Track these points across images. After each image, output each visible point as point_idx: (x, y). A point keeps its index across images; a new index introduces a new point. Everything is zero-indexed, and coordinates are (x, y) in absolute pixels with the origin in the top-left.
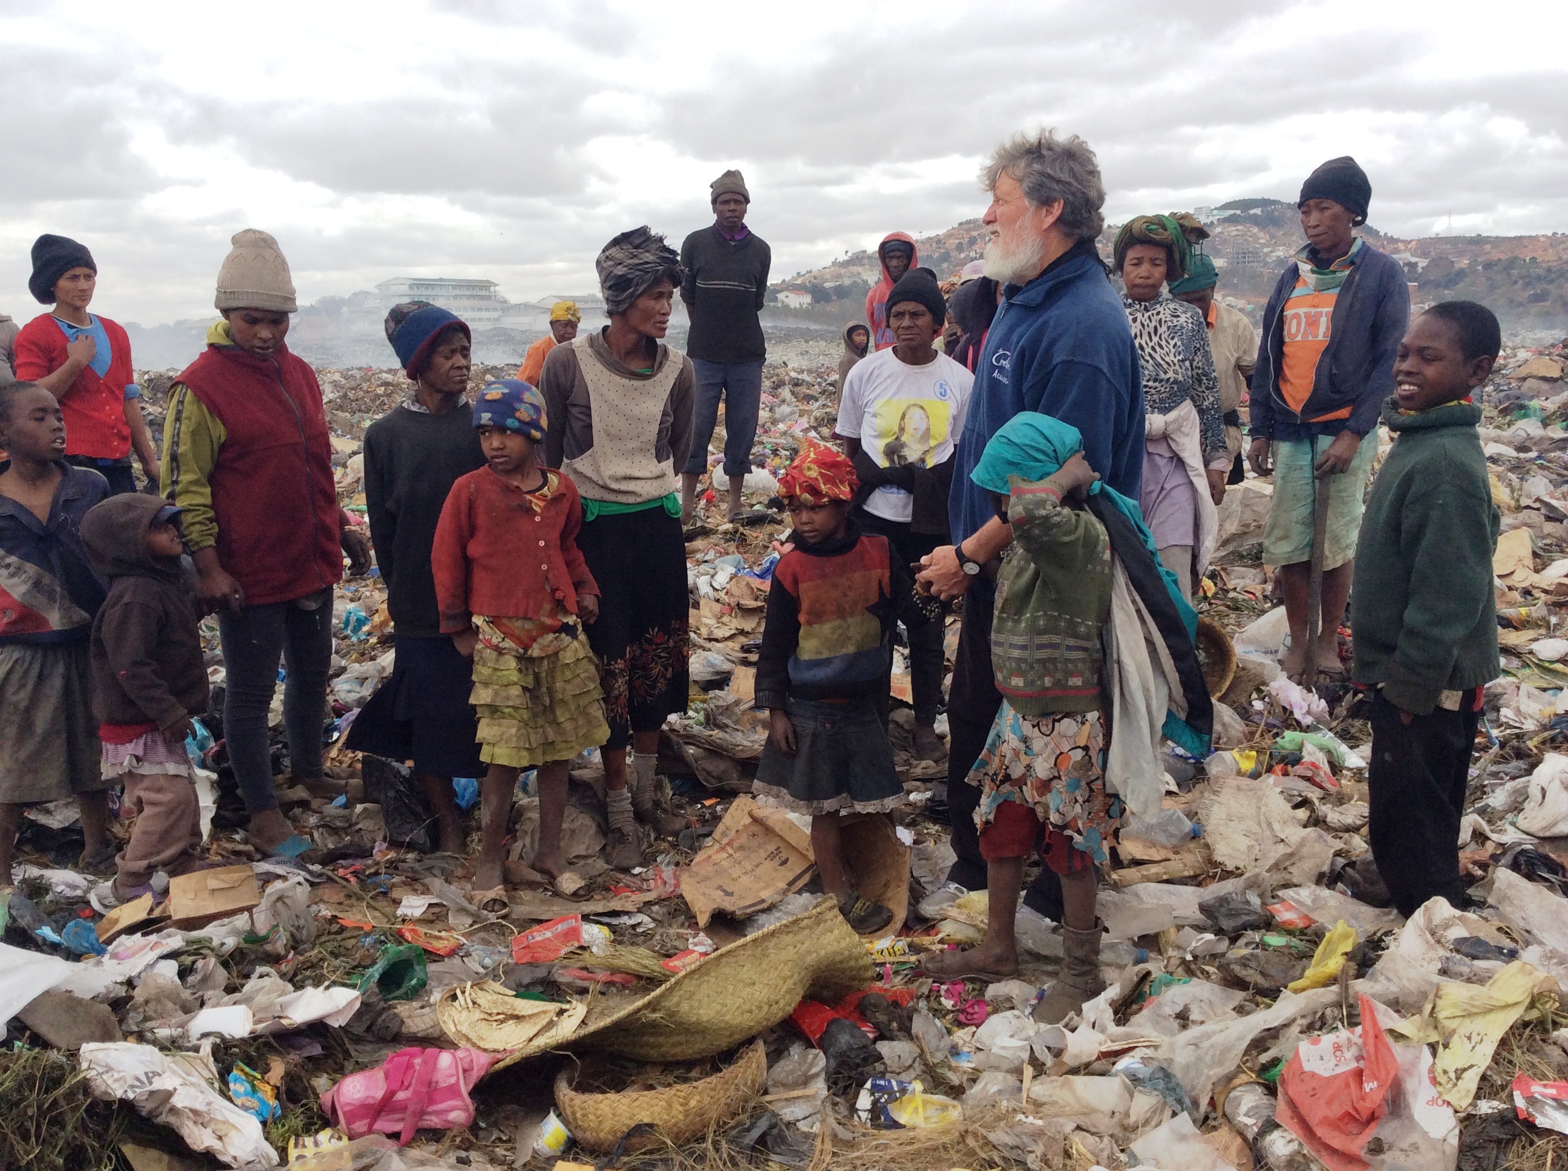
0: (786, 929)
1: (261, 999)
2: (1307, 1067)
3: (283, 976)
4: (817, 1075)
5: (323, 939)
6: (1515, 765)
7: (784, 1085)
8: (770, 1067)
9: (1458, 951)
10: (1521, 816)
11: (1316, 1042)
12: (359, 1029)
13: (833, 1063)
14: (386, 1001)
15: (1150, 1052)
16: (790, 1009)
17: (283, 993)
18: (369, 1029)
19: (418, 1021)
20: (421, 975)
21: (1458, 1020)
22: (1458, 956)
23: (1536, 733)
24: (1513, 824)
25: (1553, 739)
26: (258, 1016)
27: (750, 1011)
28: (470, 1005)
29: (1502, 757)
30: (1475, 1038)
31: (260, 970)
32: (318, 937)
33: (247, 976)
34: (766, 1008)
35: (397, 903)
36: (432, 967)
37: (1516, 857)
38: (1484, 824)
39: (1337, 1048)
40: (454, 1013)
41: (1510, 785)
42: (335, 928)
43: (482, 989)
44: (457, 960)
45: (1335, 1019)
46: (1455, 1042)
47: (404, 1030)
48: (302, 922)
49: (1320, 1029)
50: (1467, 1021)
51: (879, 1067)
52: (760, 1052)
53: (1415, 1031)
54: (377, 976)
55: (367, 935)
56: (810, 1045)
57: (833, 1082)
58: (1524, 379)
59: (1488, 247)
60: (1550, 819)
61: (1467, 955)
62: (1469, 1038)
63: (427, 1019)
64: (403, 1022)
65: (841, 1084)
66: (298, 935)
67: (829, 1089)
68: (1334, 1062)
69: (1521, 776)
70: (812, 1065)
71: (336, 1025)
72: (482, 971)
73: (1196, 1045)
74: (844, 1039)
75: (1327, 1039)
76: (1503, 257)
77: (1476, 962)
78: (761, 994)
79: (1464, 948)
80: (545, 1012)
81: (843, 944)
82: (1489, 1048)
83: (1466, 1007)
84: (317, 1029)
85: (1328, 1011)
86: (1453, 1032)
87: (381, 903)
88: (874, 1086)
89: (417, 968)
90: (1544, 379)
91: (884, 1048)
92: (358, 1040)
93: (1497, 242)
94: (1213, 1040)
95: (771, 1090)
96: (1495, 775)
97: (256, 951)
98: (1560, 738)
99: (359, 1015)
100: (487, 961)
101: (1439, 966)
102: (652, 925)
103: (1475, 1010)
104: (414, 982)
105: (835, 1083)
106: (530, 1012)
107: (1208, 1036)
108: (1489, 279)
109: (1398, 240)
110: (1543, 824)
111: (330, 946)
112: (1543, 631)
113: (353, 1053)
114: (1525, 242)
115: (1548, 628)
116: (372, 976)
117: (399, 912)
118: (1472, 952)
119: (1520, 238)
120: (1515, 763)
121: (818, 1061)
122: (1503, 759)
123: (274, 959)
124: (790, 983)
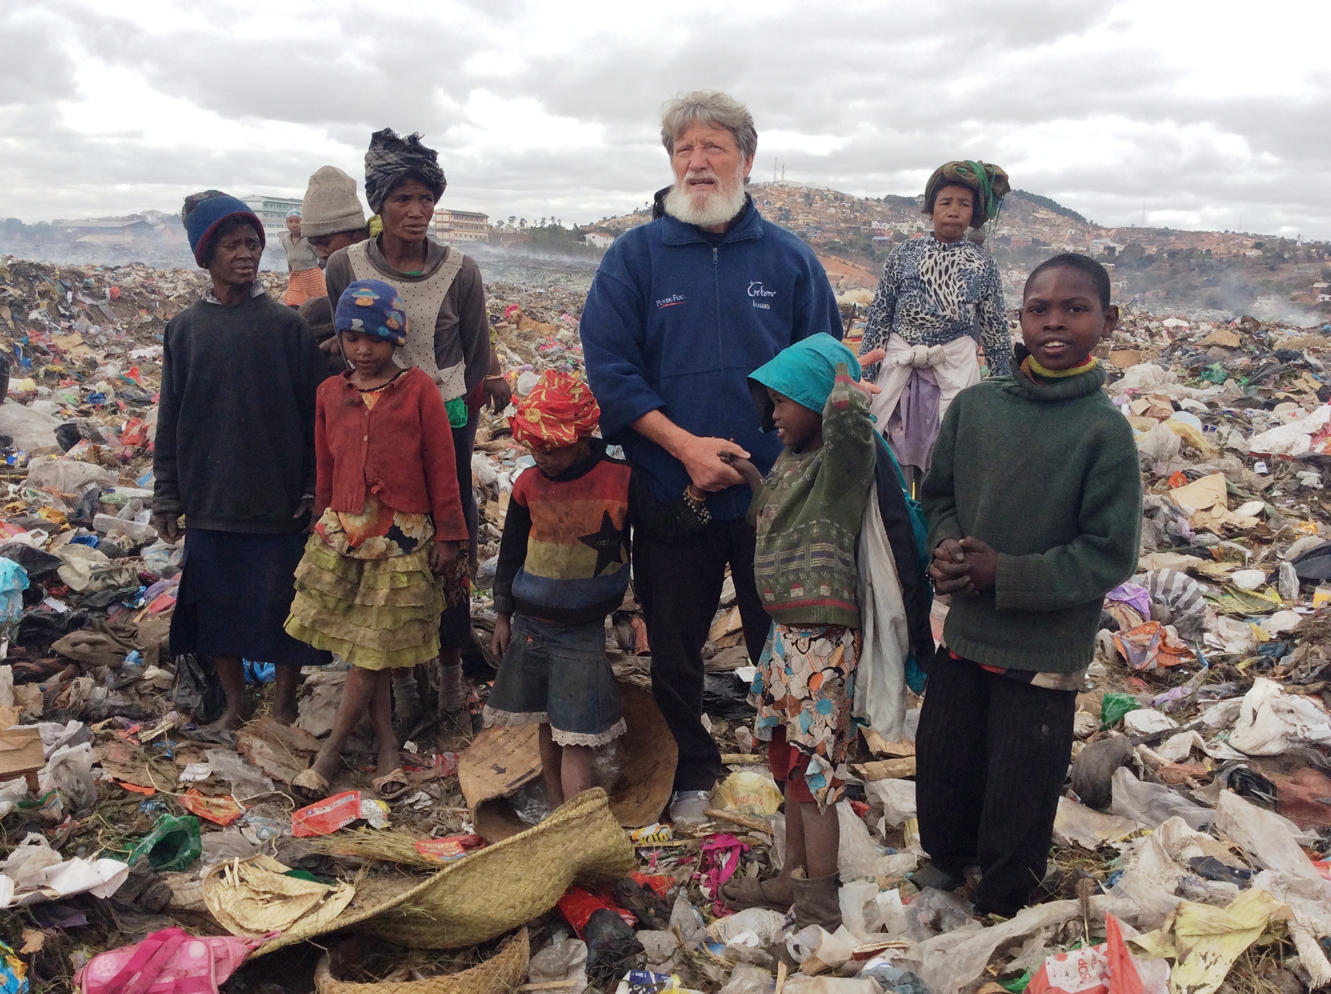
0: (556, 829)
1: (25, 869)
2: (1053, 983)
3: (53, 845)
4: (577, 966)
5: (104, 804)
6: (1225, 686)
7: (544, 974)
8: (533, 954)
9: (1193, 870)
10: (1233, 735)
11: (1062, 958)
12: (127, 901)
13: (594, 954)
14: (156, 872)
15: (901, 954)
16: (552, 904)
17: (51, 863)
18: (137, 900)
19: (187, 893)
20: (196, 848)
21: (1196, 939)
22: (1194, 876)
23: (1243, 657)
24: (1226, 742)
25: (1259, 664)
26: (21, 886)
27: (514, 907)
28: (237, 883)
29: (1213, 677)
30: (1210, 958)
31: (31, 836)
32: (99, 801)
33: (18, 841)
34: (530, 903)
35: (181, 769)
36: (208, 838)
37: (1231, 775)
38: (1202, 740)
39: (1082, 964)
40: (220, 890)
41: (1224, 705)
42: (117, 793)
43: (253, 865)
44: (235, 831)
45: (1077, 932)
46: (1191, 959)
47: (173, 902)
48: (82, 786)
49: (1063, 942)
50: (1204, 941)
51: (640, 958)
52: (523, 942)
53: (1154, 945)
54: (150, 847)
55: (148, 800)
56: (573, 936)
57: (593, 974)
58: (1209, 347)
59: (1173, 238)
60: (1259, 740)
61: (1202, 875)
62: (1205, 958)
63: (195, 892)
64: (172, 894)
65: (602, 975)
66: (76, 799)
67: (589, 980)
68: (1079, 978)
69: (1231, 697)
70: (573, 956)
71: (102, 897)
72: (258, 842)
73: (944, 951)
74: (607, 930)
75: (1074, 956)
76: (1185, 247)
77: (1210, 883)
78: (526, 889)
79: (1199, 868)
80: (312, 894)
81: (611, 842)
82: (1222, 969)
83: (1206, 927)
84: (83, 899)
85: (1071, 925)
86: (1189, 951)
87: (165, 767)
88: (633, 978)
89: (191, 839)
90: (1225, 347)
91: (644, 937)
92: (124, 910)
93: (1181, 235)
94: (961, 946)
95: (532, 978)
96: (1207, 694)
97: (30, 816)
98: (1266, 664)
99: (126, 886)
100: (265, 833)
101: (1176, 885)
102: (429, 803)
103: (1212, 931)
104: (187, 853)
105: (596, 975)
106: (297, 893)
107: (955, 942)
108: (1172, 265)
109: (1101, 228)
110: (1254, 743)
111: (109, 812)
112: (1239, 564)
113: (118, 924)
114: (1203, 237)
115: (1243, 561)
116: (145, 846)
117: (183, 777)
118: (1207, 872)
119: (1198, 233)
120: (1224, 684)
121: (581, 952)
122: (1215, 680)
123: (47, 825)
124: (555, 880)
